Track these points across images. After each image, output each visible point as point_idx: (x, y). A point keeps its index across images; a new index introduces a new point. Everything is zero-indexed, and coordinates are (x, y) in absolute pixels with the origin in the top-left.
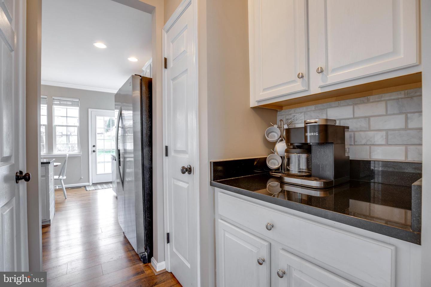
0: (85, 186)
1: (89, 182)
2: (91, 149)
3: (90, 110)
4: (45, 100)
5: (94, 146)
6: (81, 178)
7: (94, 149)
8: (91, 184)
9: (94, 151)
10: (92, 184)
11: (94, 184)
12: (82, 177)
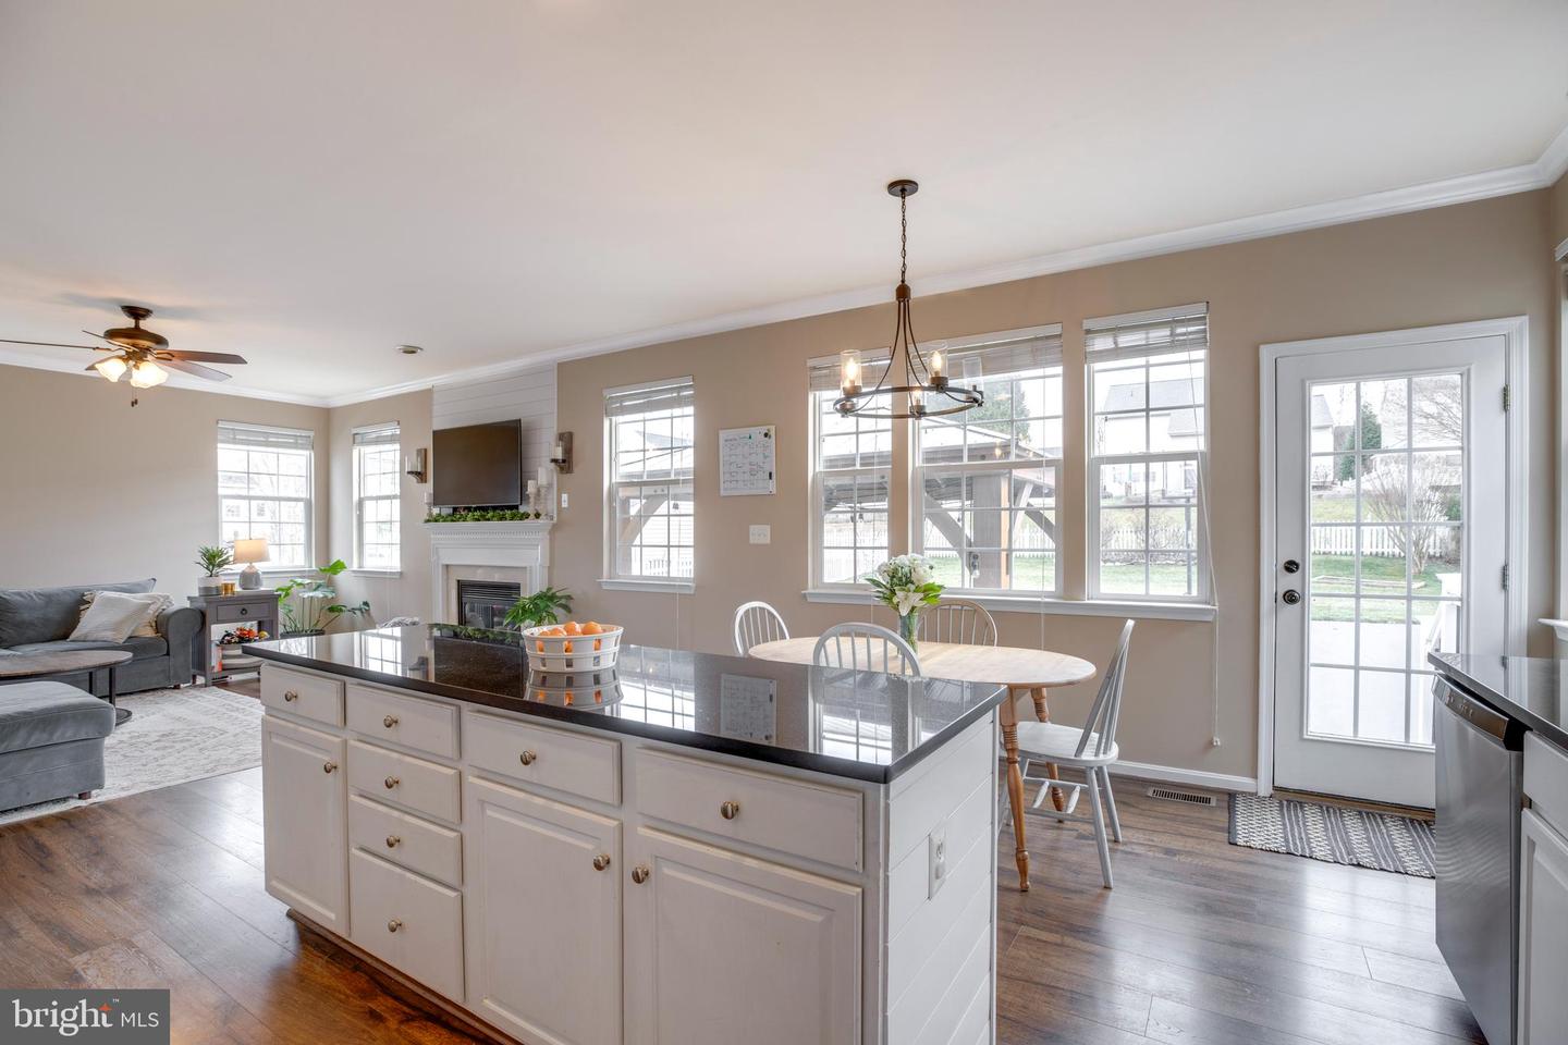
0: (1231, 797)
1: (1255, 777)
2: (1272, 581)
3: (1267, 353)
4: (1056, 342)
5: (1291, 567)
6: (1211, 744)
7: (1290, 582)
8: (1264, 789)
9: (1291, 597)
10: (1271, 791)
11: (1291, 799)
12: (1218, 741)
